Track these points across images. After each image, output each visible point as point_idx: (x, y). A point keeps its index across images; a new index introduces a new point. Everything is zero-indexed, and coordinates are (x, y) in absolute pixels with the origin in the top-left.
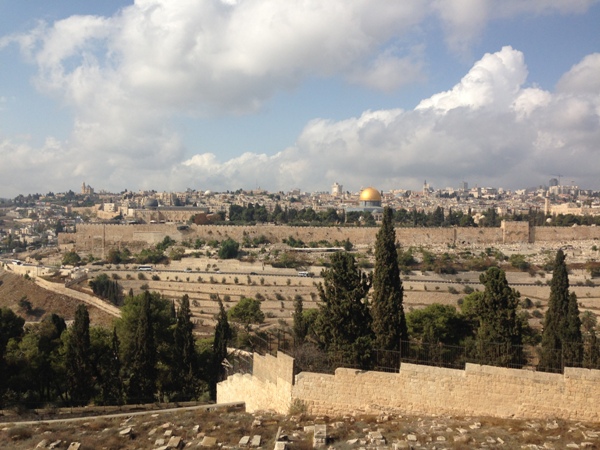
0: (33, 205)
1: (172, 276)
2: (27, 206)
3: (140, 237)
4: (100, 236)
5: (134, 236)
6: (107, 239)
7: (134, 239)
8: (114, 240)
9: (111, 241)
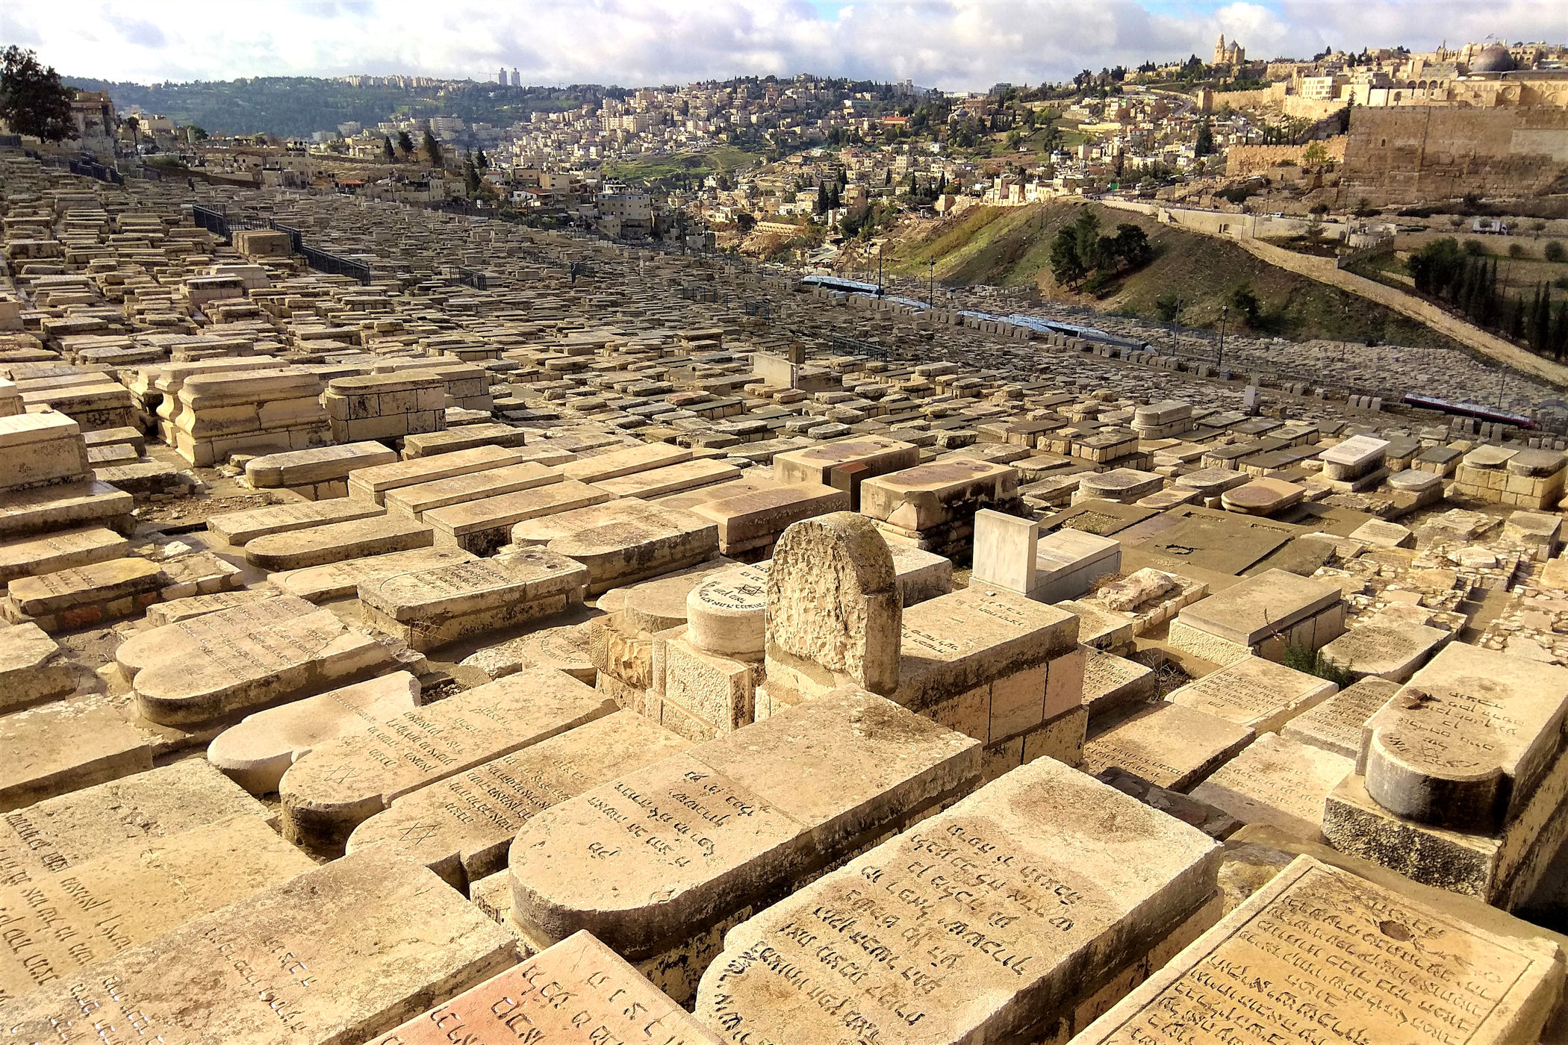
0: (1117, 92)
2: (1105, 95)
3: (1533, 142)
4: (1412, 142)
5: (1514, 139)
6: (1430, 149)
7: (1512, 150)
8: (1453, 151)
9: (1442, 156)
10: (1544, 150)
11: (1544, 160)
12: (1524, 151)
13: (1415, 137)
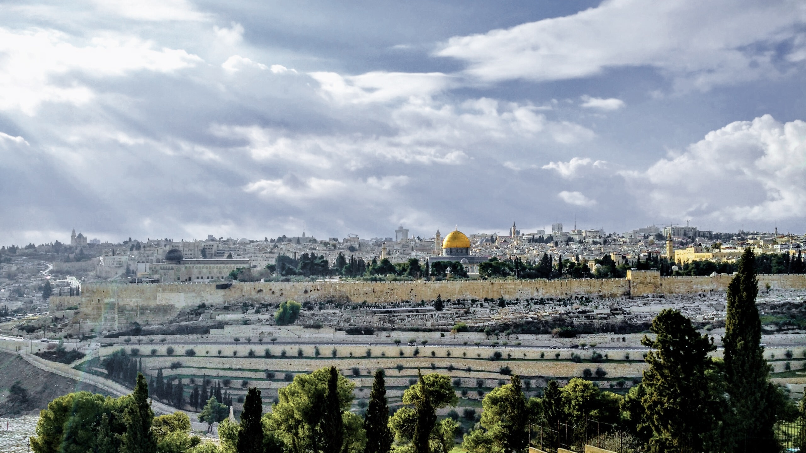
0: (9, 261)
1: (214, 349)
3: (167, 299)
4: (112, 300)
5: (158, 298)
6: (121, 303)
7: (158, 303)
8: (132, 304)
9: (127, 307)
10: (171, 302)
11: (172, 307)
12: (164, 303)
13: (114, 298)
